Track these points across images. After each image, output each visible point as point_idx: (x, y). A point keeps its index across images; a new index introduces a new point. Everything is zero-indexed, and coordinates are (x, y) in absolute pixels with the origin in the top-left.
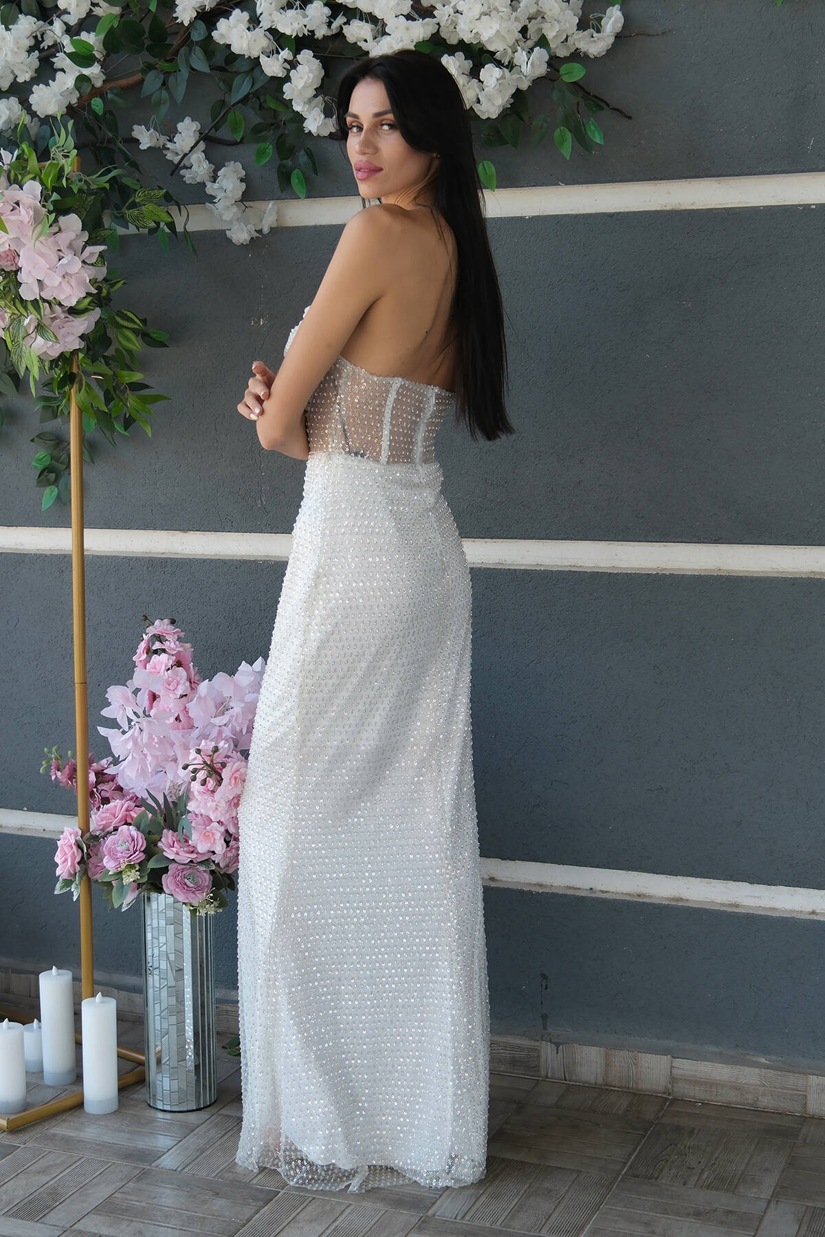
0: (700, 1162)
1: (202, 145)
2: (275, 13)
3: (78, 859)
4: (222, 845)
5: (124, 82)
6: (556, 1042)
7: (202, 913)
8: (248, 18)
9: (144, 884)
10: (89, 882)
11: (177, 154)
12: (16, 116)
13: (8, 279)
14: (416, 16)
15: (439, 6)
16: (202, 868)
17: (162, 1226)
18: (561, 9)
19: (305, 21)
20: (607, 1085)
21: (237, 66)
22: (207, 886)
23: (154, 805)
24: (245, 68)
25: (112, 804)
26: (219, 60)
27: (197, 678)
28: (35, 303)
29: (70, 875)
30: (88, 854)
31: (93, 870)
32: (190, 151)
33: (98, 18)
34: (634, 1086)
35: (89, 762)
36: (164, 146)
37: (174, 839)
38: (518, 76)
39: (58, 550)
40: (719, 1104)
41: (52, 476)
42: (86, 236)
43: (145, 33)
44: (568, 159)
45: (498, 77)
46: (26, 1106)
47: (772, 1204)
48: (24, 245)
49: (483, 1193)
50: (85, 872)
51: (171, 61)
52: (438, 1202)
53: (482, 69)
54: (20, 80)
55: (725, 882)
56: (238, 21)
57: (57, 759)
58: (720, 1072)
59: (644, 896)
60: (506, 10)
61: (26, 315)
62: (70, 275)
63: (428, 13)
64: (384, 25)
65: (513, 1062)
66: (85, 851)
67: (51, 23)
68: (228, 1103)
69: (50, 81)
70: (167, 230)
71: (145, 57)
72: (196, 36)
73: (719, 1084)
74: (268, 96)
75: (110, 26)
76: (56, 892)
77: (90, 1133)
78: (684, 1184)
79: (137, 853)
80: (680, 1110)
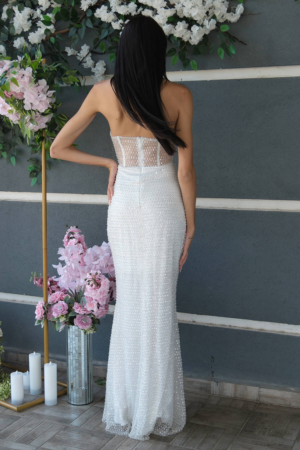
0: (269, 426)
1: (90, 54)
2: (117, 6)
3: (43, 313)
4: (96, 308)
5: (62, 31)
6: (217, 382)
7: (88, 333)
8: (107, 8)
9: (67, 322)
10: (47, 321)
11: (81, 57)
12: (23, 44)
13: (20, 103)
14: (168, 8)
15: (176, 4)
16: (88, 317)
17: (73, 447)
18: (221, 5)
19: (128, 9)
20: (235, 397)
21: (103, 26)
22: (90, 323)
23: (71, 293)
24: (106, 26)
25: (56, 293)
26: (97, 23)
27: (86, 247)
28: (30, 111)
29: (41, 318)
30: (47, 311)
31: (49, 317)
32: (86, 56)
33: (53, 8)
34: (245, 398)
35: (47, 278)
36: (76, 54)
37: (78, 306)
38: (205, 29)
39: (37, 200)
40: (277, 405)
41: (35, 174)
42: (48, 87)
43: (69, 14)
44: (222, 59)
45: (198, 29)
46: (24, 402)
47: (296, 442)
48: (26, 90)
49: (190, 436)
50: (46, 317)
51: (79, 24)
52: (174, 440)
53: (192, 27)
54: (25, 31)
55: (279, 323)
56: (103, 9)
57: (36, 276)
58: (277, 393)
59: (249, 328)
60: (201, 5)
61: (26, 115)
62: (42, 101)
63: (172, 6)
64: (157, 11)
65: (201, 389)
66: (46, 310)
67: (36, 10)
68: (97, 402)
69: (35, 31)
70: (78, 85)
71: (70, 22)
72: (88, 15)
73: (276, 398)
74: (114, 37)
75: (57, 11)
76: (35, 325)
77: (47, 412)
78: (264, 434)
79: (65, 311)
80: (262, 407)
